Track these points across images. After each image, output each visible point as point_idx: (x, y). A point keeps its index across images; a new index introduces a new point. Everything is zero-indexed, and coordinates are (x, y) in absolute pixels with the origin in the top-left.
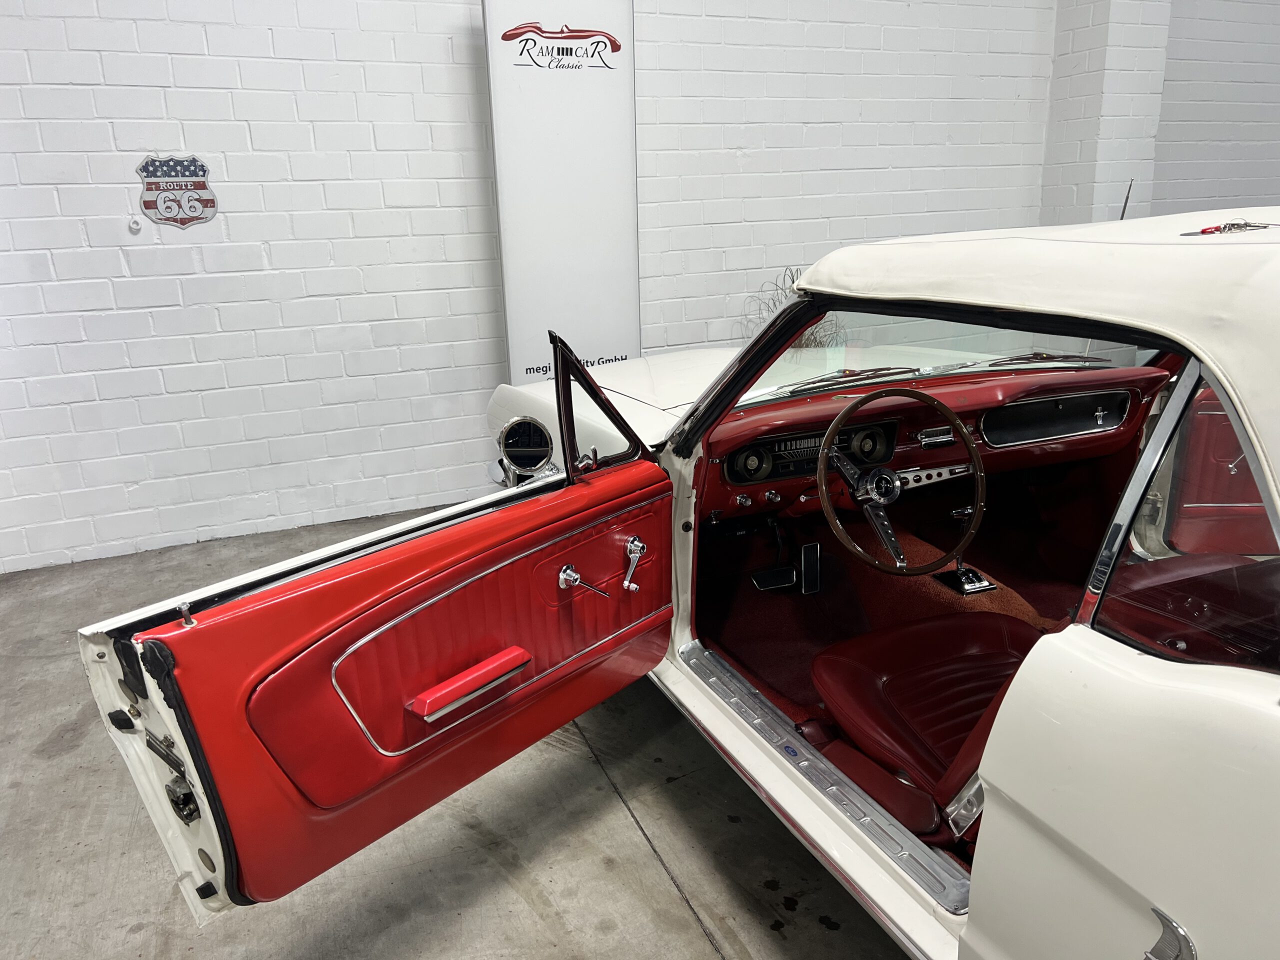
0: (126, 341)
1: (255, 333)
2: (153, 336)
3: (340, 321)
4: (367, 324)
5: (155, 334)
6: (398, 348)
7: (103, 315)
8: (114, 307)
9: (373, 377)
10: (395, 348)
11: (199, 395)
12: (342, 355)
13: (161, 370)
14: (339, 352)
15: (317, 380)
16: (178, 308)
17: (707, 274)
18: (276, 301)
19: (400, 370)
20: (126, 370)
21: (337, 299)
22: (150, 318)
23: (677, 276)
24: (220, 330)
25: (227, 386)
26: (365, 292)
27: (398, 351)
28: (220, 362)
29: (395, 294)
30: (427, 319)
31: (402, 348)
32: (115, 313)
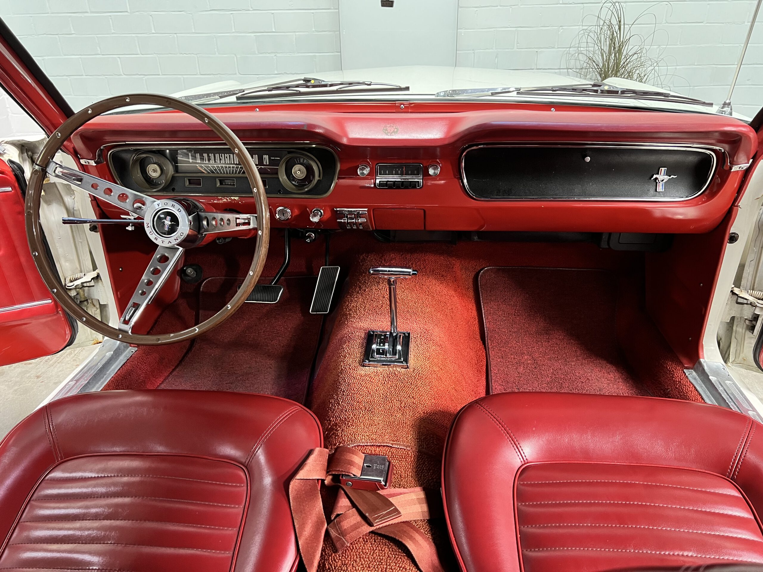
0: (98, 36)
1: (177, 36)
2: (113, 33)
3: (234, 31)
4: (253, 35)
5: (114, 32)
6: (275, 55)
7: (83, 16)
8: (88, 11)
9: (257, 76)
10: (273, 55)
11: (144, 78)
12: (235, 57)
13: (119, 58)
14: (234, 55)
15: (219, 75)
16: (126, 14)
17: (543, 6)
18: (189, 12)
19: (276, 72)
20: (98, 56)
21: (231, 14)
22: (110, 20)
23: (513, 7)
24: (154, 32)
25: (161, 74)
26: (251, 9)
27: (275, 57)
28: (155, 55)
29: (273, 12)
30: (297, 33)
31: (278, 55)
32: (89, 15)
